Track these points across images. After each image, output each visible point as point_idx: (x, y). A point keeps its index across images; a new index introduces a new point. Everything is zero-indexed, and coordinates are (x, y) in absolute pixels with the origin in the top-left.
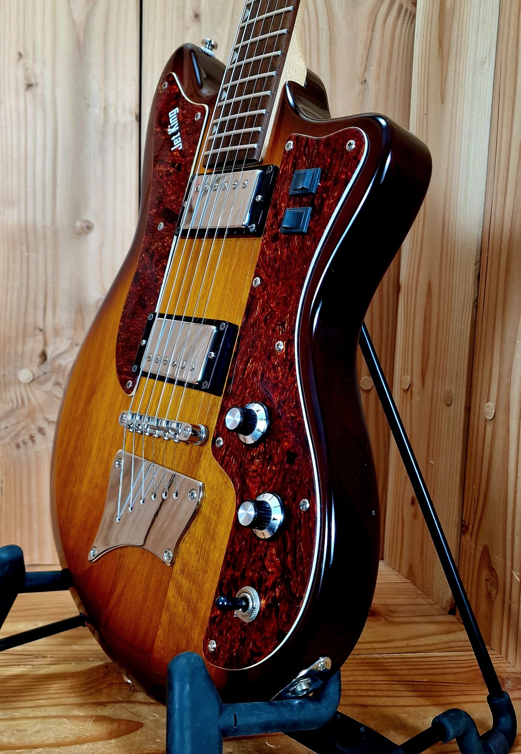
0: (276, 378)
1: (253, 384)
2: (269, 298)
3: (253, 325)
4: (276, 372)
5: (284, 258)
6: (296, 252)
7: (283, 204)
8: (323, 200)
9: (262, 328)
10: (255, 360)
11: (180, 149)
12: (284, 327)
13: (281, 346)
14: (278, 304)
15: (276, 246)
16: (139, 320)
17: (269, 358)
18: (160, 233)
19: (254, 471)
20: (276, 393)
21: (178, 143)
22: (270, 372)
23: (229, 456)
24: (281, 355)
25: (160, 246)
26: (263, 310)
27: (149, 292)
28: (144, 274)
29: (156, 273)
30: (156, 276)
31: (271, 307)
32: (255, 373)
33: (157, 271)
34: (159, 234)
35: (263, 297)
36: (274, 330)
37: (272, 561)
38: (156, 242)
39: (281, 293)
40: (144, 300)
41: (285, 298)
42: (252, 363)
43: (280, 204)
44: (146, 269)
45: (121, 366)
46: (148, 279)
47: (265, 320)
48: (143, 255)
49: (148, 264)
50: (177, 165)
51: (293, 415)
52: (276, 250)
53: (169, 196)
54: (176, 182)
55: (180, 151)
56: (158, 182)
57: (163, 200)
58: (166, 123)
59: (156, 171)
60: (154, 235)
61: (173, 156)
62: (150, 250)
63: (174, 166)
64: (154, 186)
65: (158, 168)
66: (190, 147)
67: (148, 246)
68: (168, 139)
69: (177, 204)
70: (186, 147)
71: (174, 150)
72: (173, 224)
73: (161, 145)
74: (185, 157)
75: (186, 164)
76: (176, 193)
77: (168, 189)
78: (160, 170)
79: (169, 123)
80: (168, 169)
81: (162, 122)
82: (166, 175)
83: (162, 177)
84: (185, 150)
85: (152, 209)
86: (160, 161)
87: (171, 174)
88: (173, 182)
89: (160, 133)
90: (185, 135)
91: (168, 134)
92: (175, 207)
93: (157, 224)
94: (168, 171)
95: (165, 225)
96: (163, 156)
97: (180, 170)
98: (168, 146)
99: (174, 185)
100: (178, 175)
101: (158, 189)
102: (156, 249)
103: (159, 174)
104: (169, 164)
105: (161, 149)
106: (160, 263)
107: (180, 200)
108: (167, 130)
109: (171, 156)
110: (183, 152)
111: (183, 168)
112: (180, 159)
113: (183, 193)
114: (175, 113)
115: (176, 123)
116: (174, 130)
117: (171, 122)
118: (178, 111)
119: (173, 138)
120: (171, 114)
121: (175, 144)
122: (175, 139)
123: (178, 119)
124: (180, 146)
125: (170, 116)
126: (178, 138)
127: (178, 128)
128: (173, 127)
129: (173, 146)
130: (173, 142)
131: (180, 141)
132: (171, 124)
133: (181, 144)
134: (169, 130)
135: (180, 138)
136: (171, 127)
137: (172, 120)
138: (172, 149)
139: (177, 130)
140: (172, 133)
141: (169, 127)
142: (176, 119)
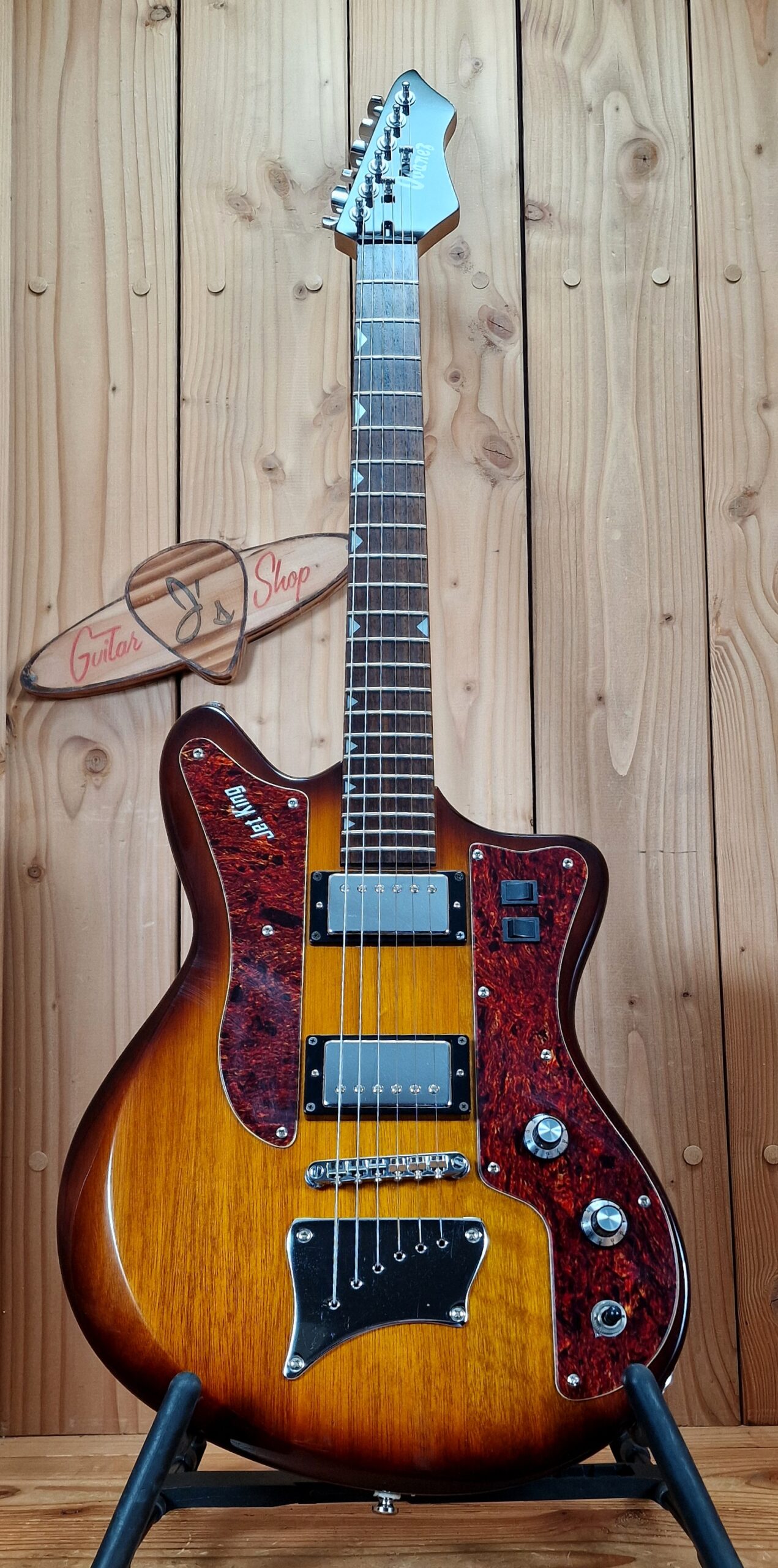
1: (521, 1098)
6: (532, 960)
7: (492, 913)
11: (269, 838)
12: (543, 1035)
13: (547, 1055)
15: (498, 954)
16: (266, 1049)
18: (268, 938)
21: (260, 829)
27: (274, 1013)
28: (252, 990)
30: (282, 991)
33: (281, 985)
34: (265, 941)
38: (265, 949)
40: (268, 1023)
42: (511, 1077)
44: (256, 984)
46: (267, 996)
48: (240, 967)
49: (257, 977)
50: (271, 856)
52: (500, 959)
53: (269, 893)
54: (278, 877)
55: (271, 841)
56: (237, 875)
57: (257, 899)
58: (221, 801)
59: (225, 860)
60: (256, 941)
61: (258, 845)
62: (255, 959)
63: (265, 857)
64: (229, 880)
65: (229, 858)
66: (291, 837)
67: (247, 955)
68: (235, 822)
69: (291, 905)
70: (282, 837)
71: (258, 838)
72: (293, 928)
73: (223, 828)
74: (285, 849)
75: (292, 858)
76: (285, 891)
77: (263, 885)
78: (235, 860)
79: (230, 802)
80: (253, 860)
81: (211, 799)
82: (252, 868)
83: (242, 869)
84: (281, 840)
85: (236, 908)
86: (227, 848)
87: (262, 867)
88: (271, 877)
89: (214, 813)
90: (274, 822)
91: (233, 816)
92: (288, 907)
93: (255, 927)
94: (254, 863)
95: (275, 929)
96: (234, 843)
97: (282, 863)
98: (240, 832)
99: (274, 881)
100: (279, 869)
101: (240, 883)
102: (269, 958)
103: (233, 864)
104: (253, 854)
105: (224, 833)
106: (286, 975)
107: (296, 899)
108: (228, 811)
109: (252, 845)
110: (278, 843)
111: (286, 862)
112: (276, 850)
113: (299, 892)
114: (239, 792)
115: (245, 807)
116: (245, 812)
117: (234, 802)
118: (244, 790)
119: (249, 823)
120: (230, 792)
121: (256, 831)
122: (255, 824)
123: (249, 800)
124: (269, 835)
125: (229, 794)
126: (259, 823)
127: (254, 811)
128: (241, 809)
129: (253, 833)
130: (250, 828)
131: (266, 827)
132: (234, 805)
133: (270, 832)
134: (234, 812)
135: (264, 824)
136: (237, 809)
137: (236, 800)
138: (252, 836)
139: (252, 814)
140: (244, 816)
141: (233, 807)
142: (245, 800)
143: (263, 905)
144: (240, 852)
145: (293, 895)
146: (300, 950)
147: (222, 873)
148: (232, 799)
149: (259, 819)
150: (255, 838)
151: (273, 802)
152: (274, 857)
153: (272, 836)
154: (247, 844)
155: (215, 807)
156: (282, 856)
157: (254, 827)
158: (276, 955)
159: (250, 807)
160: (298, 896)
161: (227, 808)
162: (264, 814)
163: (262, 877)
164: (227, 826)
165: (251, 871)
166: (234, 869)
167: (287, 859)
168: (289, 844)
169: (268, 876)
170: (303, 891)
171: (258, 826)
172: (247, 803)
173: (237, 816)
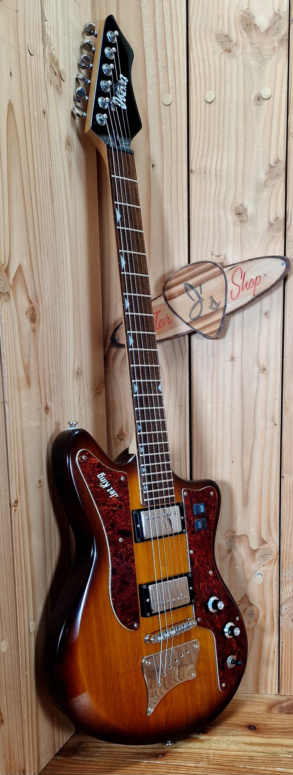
0: (213, 584)
1: (205, 591)
2: (199, 556)
3: (197, 569)
4: (212, 582)
5: (200, 539)
6: (204, 536)
7: (192, 519)
8: (208, 515)
9: (201, 569)
10: (202, 582)
11: (116, 496)
12: (209, 565)
13: (211, 572)
14: (204, 558)
15: (195, 535)
16: (127, 592)
17: (208, 579)
18: (121, 543)
19: (217, 620)
20: (215, 590)
21: (113, 493)
22: (210, 584)
23: (205, 621)
24: (212, 575)
25: (125, 550)
26: (198, 561)
27: (127, 576)
28: (119, 568)
29: (129, 565)
30: (129, 566)
31: (201, 560)
32: (204, 586)
33: (128, 563)
34: (121, 545)
35: (197, 557)
36: (206, 568)
37: (233, 642)
38: (121, 549)
39: (204, 553)
40: (126, 581)
41: (206, 555)
42: (201, 584)
43: (190, 519)
44: (120, 565)
45: (124, 620)
46: (124, 569)
47: (201, 565)
48: (113, 558)
49: (120, 561)
50: (118, 505)
51: (224, 594)
52: (195, 537)
53: (119, 523)
54: (121, 514)
55: (117, 498)
56: (106, 516)
57: (116, 526)
58: (97, 481)
59: (102, 510)
60: (117, 546)
61: (112, 501)
62: (118, 554)
63: (116, 506)
64: (104, 518)
65: (103, 508)
66: (124, 495)
67: (115, 552)
68: (103, 491)
69: (128, 526)
70: (121, 495)
72: (129, 537)
73: (99, 495)
74: (123, 501)
75: (125, 504)
76: (125, 521)
77: (117, 519)
78: (105, 509)
80: (112, 508)
81: (92, 480)
82: (112, 512)
83: (108, 513)
85: (108, 532)
86: (102, 504)
87: (115, 511)
89: (95, 487)
90: (117, 488)
91: (102, 488)
92: (126, 528)
93: (116, 539)
94: (112, 509)
95: (123, 539)
96: (104, 501)
97: (122, 508)
98: (106, 495)
99: (120, 516)
100: (121, 511)
101: (108, 520)
102: (123, 552)
103: (105, 511)
104: (111, 505)
105: (100, 497)
106: (129, 559)
107: (129, 524)
108: (100, 486)
109: (110, 501)
110: (120, 498)
111: (124, 507)
112: (119, 502)
113: (130, 520)
114: (102, 476)
115: (107, 482)
116: (106, 486)
117: (102, 481)
118: (104, 475)
119: (108, 490)
120: (99, 476)
121: (111, 494)
122: (110, 491)
123: (107, 479)
124: (116, 495)
125: (99, 477)
126: (112, 490)
127: (109, 485)
128: (104, 484)
129: (111, 495)
130: (109, 492)
131: (115, 492)
132: (102, 482)
133: (116, 494)
134: (102, 486)
135: (114, 490)
136: (103, 484)
137: (102, 480)
138: (110, 497)
139: (109, 486)
140: (106, 487)
141: (101, 484)
142: (105, 479)
143: (118, 528)
144: (107, 505)
145: (127, 522)
146: (133, 546)
147: (101, 516)
151: (116, 479)
152: (119, 505)
155: (95, 485)
156: (121, 505)
160: (129, 522)
161: (99, 484)
162: (113, 485)
163: (116, 516)
164: (100, 493)
165: (112, 513)
166: (105, 513)
167: (124, 505)
168: (124, 498)
169: (118, 515)
170: (131, 519)
171: (111, 492)
172: (106, 481)
173: (103, 488)
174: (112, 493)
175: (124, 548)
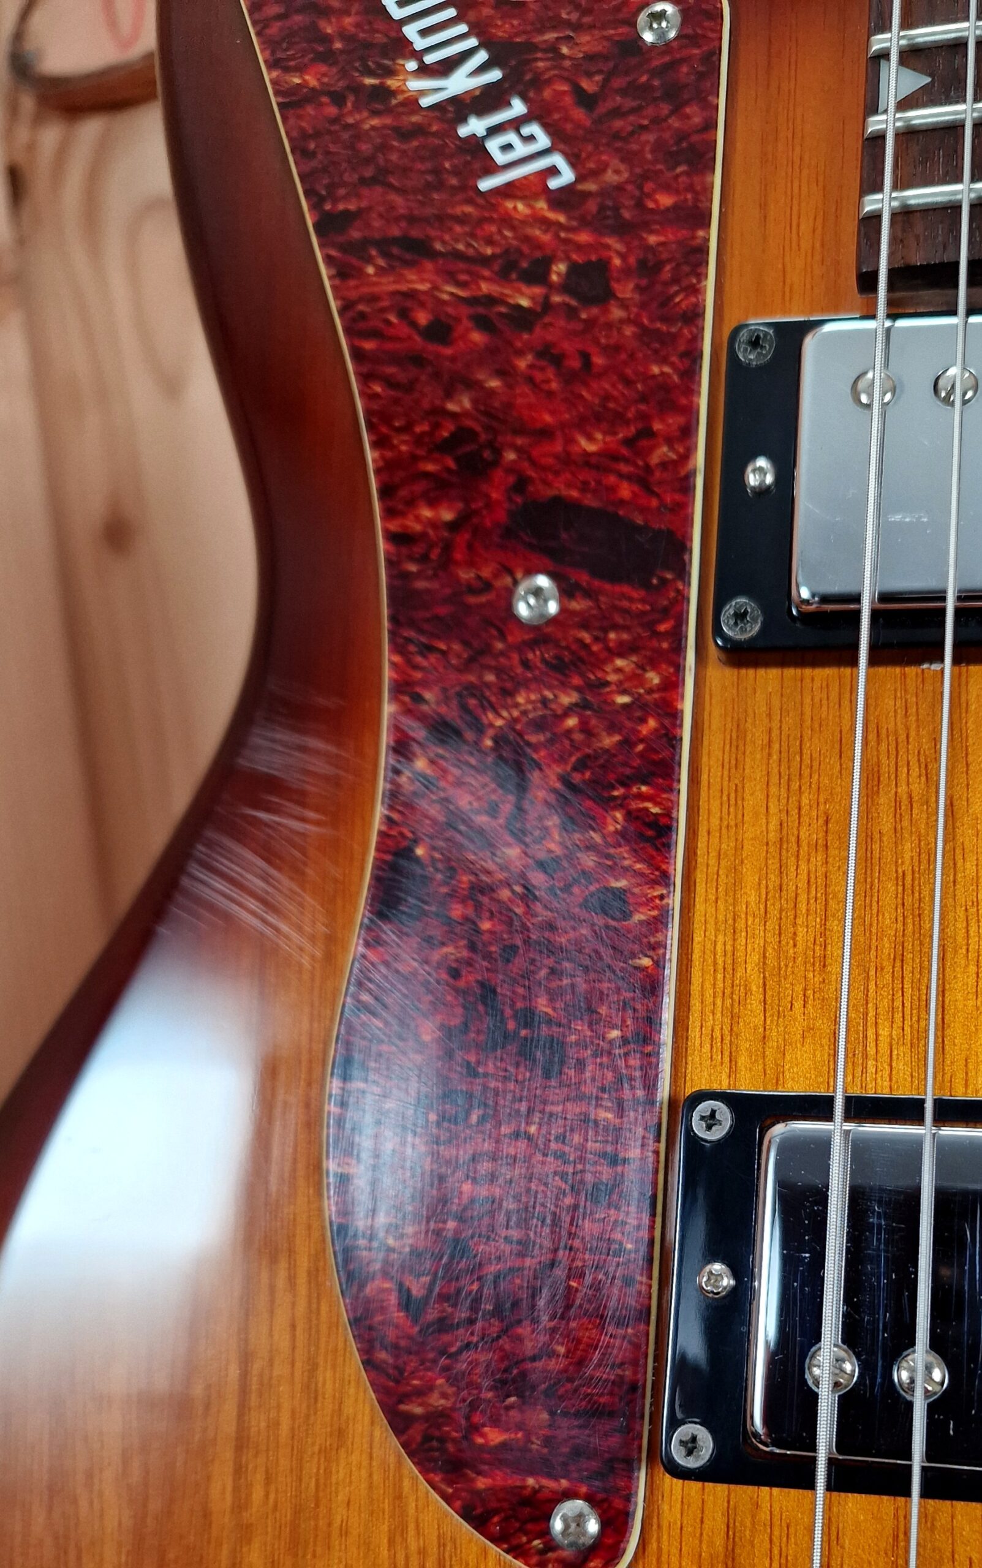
11: (554, 184)
18: (543, 634)
21: (526, 154)
25: (572, 710)
29: (588, 860)
30: (589, 877)
33: (590, 847)
34: (532, 645)
38: (526, 684)
45: (431, 1417)
46: (526, 897)
48: (419, 764)
50: (562, 267)
53: (545, 433)
54: (586, 357)
55: (564, 199)
56: (418, 360)
57: (497, 461)
58: (368, 45)
59: (374, 298)
60: (487, 650)
61: (507, 220)
62: (480, 729)
63: (537, 274)
64: (389, 382)
65: (388, 285)
66: (645, 177)
67: (451, 713)
68: (419, 130)
69: (643, 480)
70: (610, 177)
71: (509, 190)
72: (646, 585)
73: (368, 160)
74: (623, 229)
75: (651, 267)
76: (618, 419)
77: (524, 396)
78: (412, 295)
79: (404, 47)
80: (485, 287)
81: (327, 39)
82: (484, 323)
83: (440, 331)
84: (603, 193)
85: (411, 503)
86: (384, 245)
87: (523, 319)
88: (557, 360)
89: (338, 99)
90: (579, 114)
91: (412, 103)
92: (625, 491)
93: (487, 586)
94: (491, 300)
95: (566, 591)
96: (412, 219)
97: (605, 296)
98: (437, 171)
99: (570, 378)
100: (591, 323)
101: (429, 394)
102: (539, 725)
103: (404, 314)
104: (485, 261)
105: (374, 181)
106: (610, 803)
107: (662, 452)
108: (392, 83)
109: (482, 221)
110: (592, 206)
111: (626, 290)
112: (584, 237)
113: (675, 421)
115: (463, 58)
116: (460, 82)
117: (420, 44)
119: (475, 126)
120: (404, 2)
121: (500, 158)
122: (493, 131)
123: (476, 29)
124: (553, 171)
125: (399, 12)
126: (515, 124)
127: (495, 75)
128: (447, 67)
129: (490, 168)
130: (476, 145)
131: (543, 141)
132: (418, 55)
133: (557, 160)
134: (415, 85)
135: (534, 129)
136: (425, 71)
137: (424, 33)
138: (486, 184)
139: (488, 88)
140: (455, 100)
141: (412, 65)
142: (463, 28)
143: (522, 484)
144: (433, 255)
145: (649, 433)
146: (673, 684)
147: (358, 355)
148: (410, 31)
149: (518, 107)
150: (497, 191)
151: (578, 27)
152: (574, 269)
153: (567, 176)
154: (462, 220)
155: (344, 73)
156: (603, 265)
157: (493, 146)
158: (568, 712)
159: (482, 56)
160: (670, 441)
161: (391, 72)
162: (538, 83)
163: (522, 364)
164: (384, 148)
165: (477, 337)
166: (405, 331)
167: (627, 272)
168: (640, 205)
169: (549, 354)
170: (691, 412)
171: (511, 137)
172: (473, 42)
173: (425, 102)
174: (507, 147)
175: (564, 686)
